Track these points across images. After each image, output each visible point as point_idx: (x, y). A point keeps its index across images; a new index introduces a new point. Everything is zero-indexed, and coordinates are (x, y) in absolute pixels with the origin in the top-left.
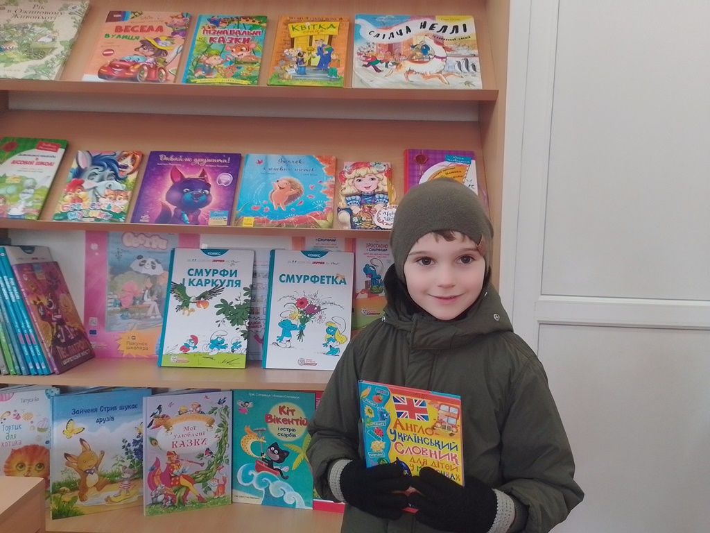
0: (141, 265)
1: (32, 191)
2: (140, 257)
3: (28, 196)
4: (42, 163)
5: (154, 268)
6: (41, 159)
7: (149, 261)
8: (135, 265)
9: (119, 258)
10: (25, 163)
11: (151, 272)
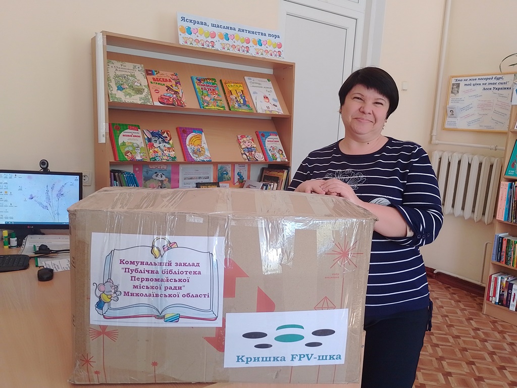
0: (156, 176)
1: (139, 149)
2: (156, 173)
3: (139, 151)
4: (136, 136)
5: (162, 177)
6: (134, 134)
7: (160, 174)
8: (154, 176)
9: (147, 174)
10: (128, 136)
11: (161, 179)
